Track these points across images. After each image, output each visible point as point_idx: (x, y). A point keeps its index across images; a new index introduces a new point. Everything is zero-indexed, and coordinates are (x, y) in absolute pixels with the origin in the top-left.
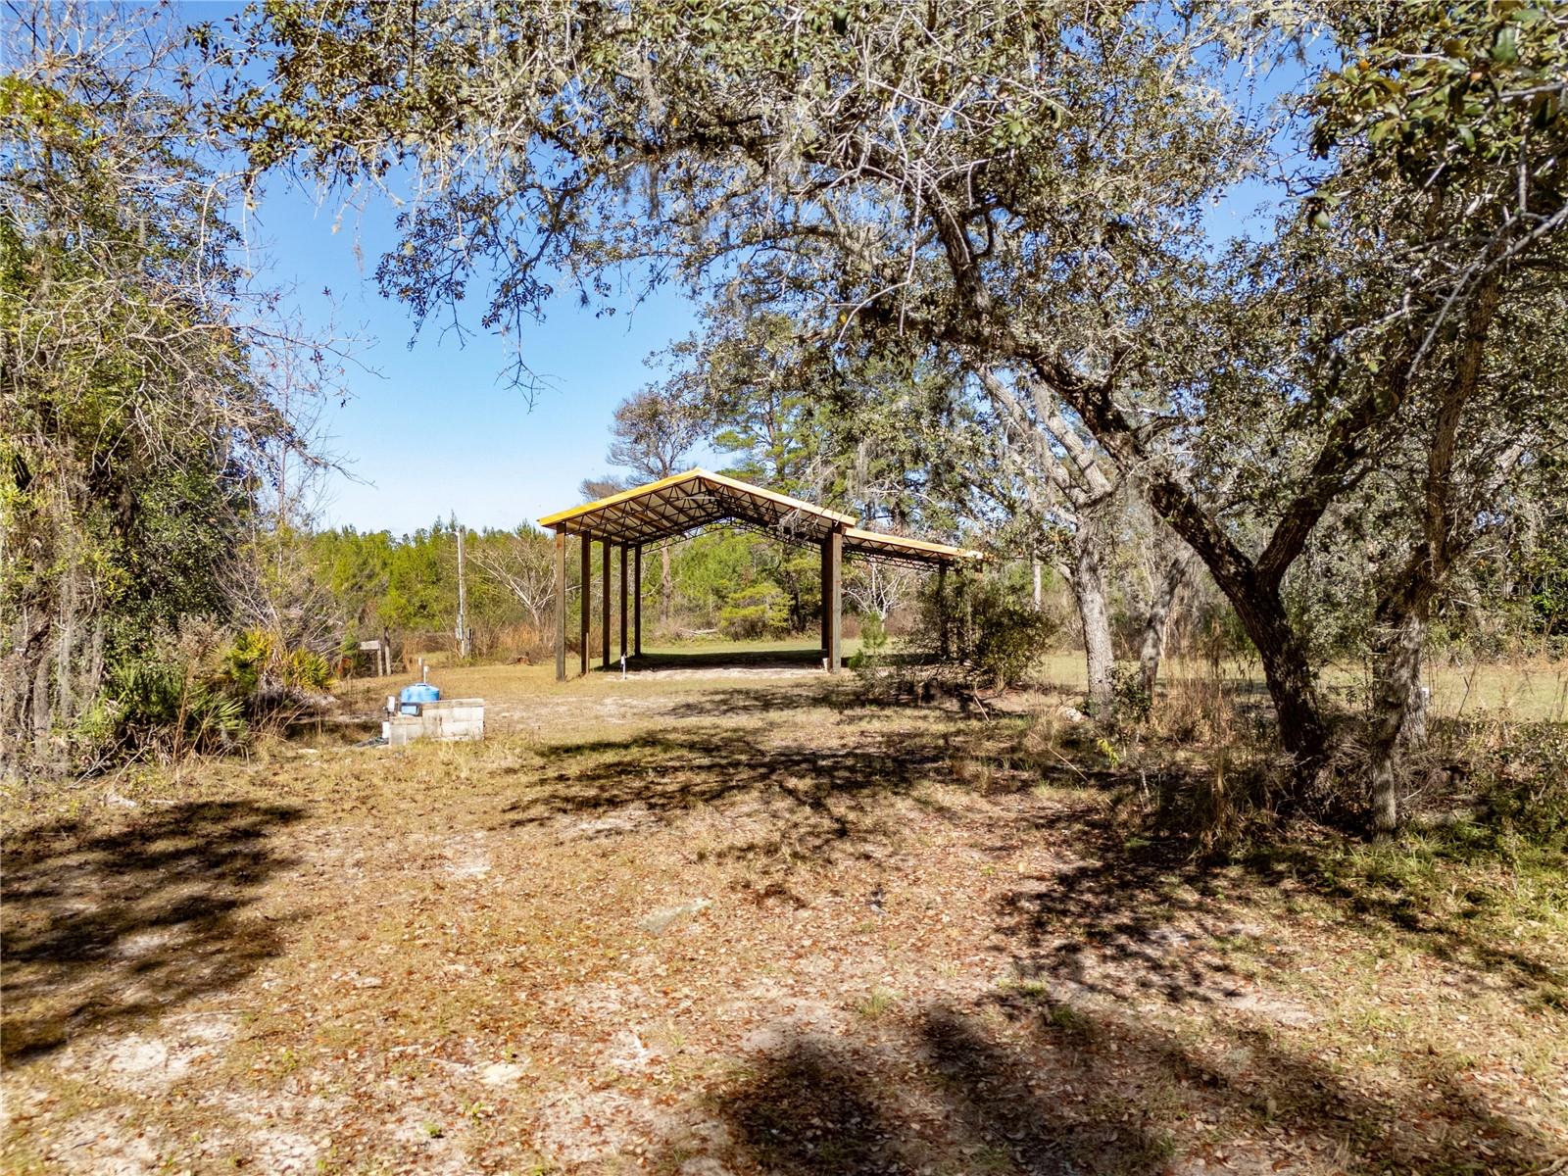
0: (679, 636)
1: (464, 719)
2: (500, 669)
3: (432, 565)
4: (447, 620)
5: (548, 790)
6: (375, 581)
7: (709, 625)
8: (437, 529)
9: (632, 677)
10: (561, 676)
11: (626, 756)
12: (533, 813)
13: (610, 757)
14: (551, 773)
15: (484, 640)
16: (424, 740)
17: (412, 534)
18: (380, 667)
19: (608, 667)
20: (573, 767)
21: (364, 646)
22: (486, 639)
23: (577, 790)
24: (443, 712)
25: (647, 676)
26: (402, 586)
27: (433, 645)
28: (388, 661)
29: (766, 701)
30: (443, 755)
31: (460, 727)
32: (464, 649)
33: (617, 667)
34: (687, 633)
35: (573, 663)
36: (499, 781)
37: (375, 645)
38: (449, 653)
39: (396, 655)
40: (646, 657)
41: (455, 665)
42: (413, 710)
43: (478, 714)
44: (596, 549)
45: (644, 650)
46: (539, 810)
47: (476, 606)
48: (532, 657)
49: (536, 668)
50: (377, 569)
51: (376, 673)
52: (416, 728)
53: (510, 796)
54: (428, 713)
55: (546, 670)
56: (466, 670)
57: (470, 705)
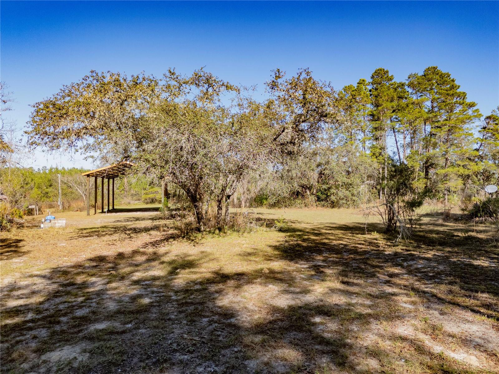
0: (129, 203)
1: (61, 223)
2: (71, 213)
3: (50, 180)
4: (55, 199)
5: (79, 235)
6: (29, 185)
7: (139, 200)
8: (51, 169)
9: (109, 214)
10: (88, 214)
11: (97, 230)
12: (75, 238)
13: (93, 230)
14: (80, 232)
15: (67, 205)
16: (51, 227)
17: (41, 168)
18: (35, 213)
19: (103, 212)
20: (85, 231)
21: (30, 207)
22: (68, 205)
23: (85, 235)
24: (56, 221)
25: (114, 214)
26: (39, 188)
27: (51, 206)
28: (37, 211)
29: (137, 219)
30: (56, 230)
31: (60, 225)
32: (61, 207)
33: (105, 212)
34: (132, 202)
35: (92, 211)
36: (68, 234)
37: (33, 207)
38: (56, 209)
39: (39, 210)
40: (116, 209)
41: (58, 212)
42: (49, 221)
43: (64, 221)
44: (99, 180)
45: (115, 207)
46: (76, 237)
47: (65, 195)
48: (81, 210)
49: (82, 212)
50: (30, 181)
51: (34, 215)
52: (50, 225)
53: (71, 236)
54: (52, 222)
55: (84, 213)
56: (62, 213)
57: (62, 220)
